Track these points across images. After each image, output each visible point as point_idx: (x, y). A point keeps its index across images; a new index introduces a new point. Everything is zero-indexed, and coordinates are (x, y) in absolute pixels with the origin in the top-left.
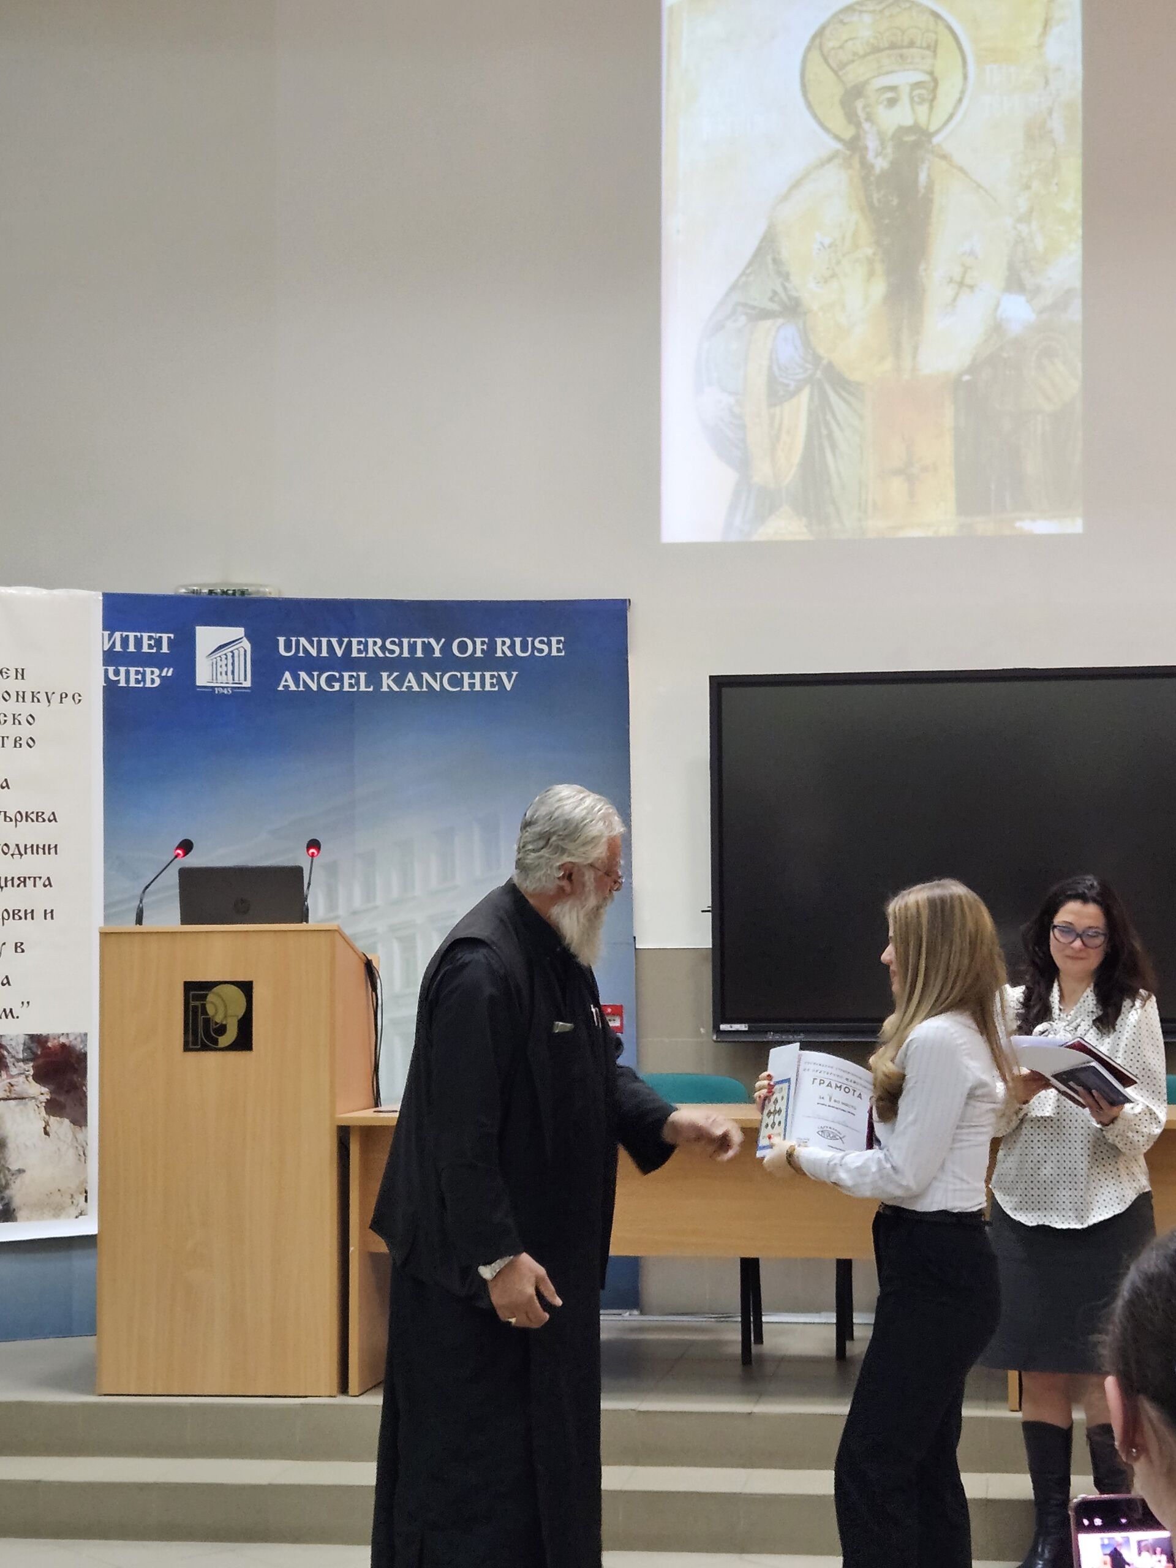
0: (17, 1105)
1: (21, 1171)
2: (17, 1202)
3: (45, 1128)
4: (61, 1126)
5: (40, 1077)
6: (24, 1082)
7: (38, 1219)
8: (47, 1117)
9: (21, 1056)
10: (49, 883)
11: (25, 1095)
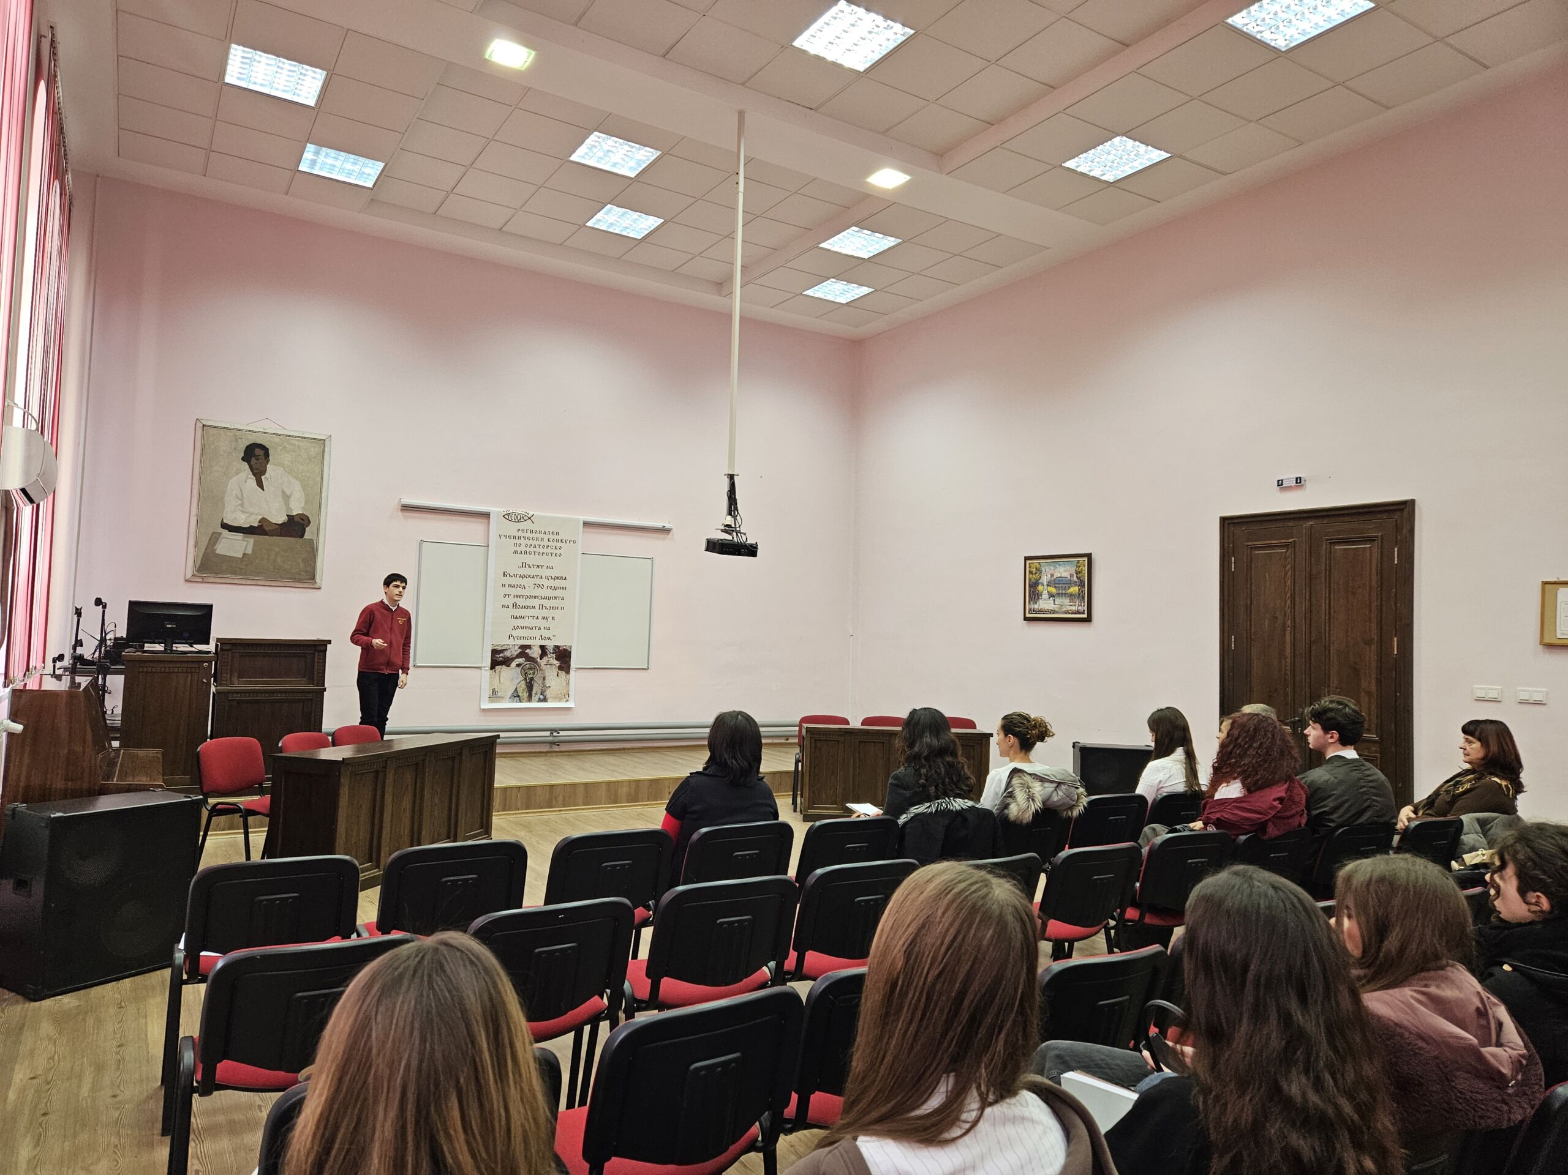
4: (562, 674)
5: (557, 659)
10: (563, 599)
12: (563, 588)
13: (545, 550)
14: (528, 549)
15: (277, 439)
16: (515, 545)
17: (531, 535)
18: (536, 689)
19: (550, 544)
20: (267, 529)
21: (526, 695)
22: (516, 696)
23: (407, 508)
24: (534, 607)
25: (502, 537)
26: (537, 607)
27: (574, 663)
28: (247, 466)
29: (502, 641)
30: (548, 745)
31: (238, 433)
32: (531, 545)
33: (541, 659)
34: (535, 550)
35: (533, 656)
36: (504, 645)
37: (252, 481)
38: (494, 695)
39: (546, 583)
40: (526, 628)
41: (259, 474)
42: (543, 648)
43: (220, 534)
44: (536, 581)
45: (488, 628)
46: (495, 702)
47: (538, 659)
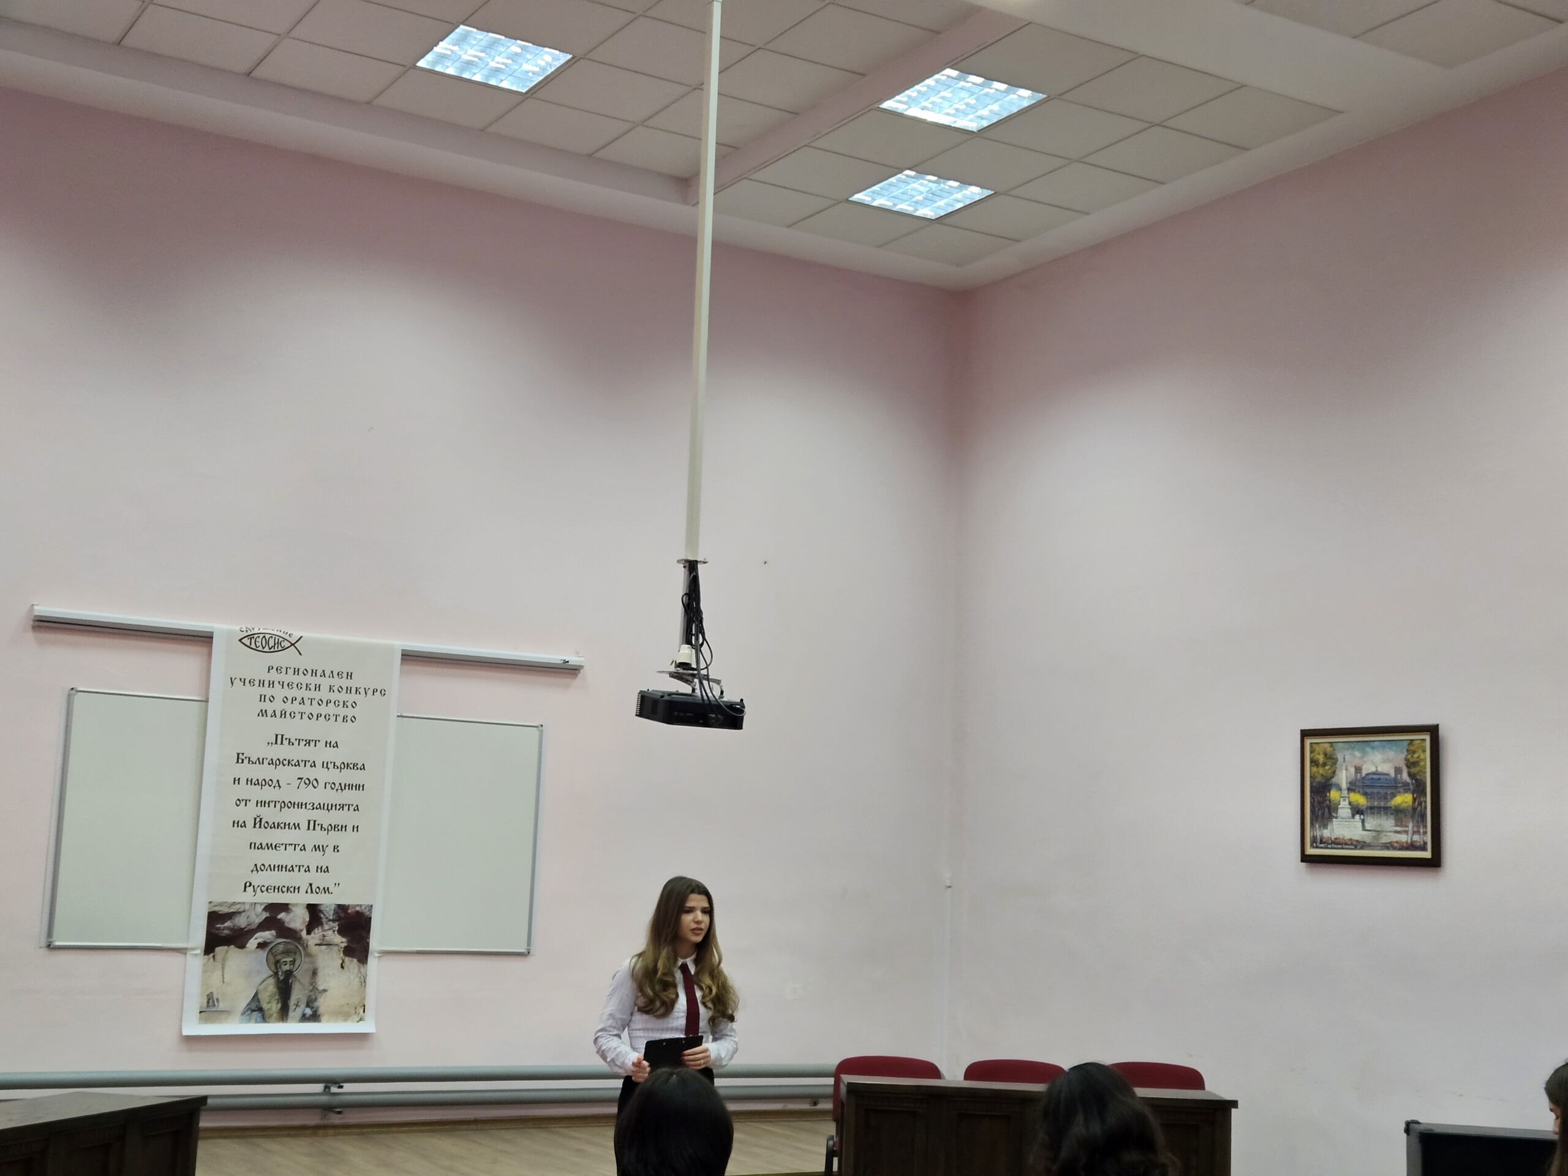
0: (326, 949)
1: (325, 991)
2: (321, 1010)
3: (342, 964)
4: (352, 963)
5: (341, 932)
6: (331, 935)
7: (334, 1022)
8: (344, 957)
9: (331, 918)
10: (357, 809)
11: (331, 943)
12: (358, 787)
13: (323, 710)
14: (289, 707)
16: (262, 698)
17: (296, 679)
18: (298, 994)
19: (334, 696)
21: (275, 1007)
22: (256, 1009)
23: (45, 624)
24: (297, 826)
25: (237, 682)
26: (304, 826)
27: (376, 942)
29: (231, 895)
30: (318, 1111)
32: (294, 699)
33: (309, 932)
34: (302, 708)
35: (292, 925)
36: (234, 904)
38: (211, 1008)
39: (325, 776)
40: (280, 868)
42: (313, 909)
44: (303, 772)
45: (201, 868)
46: (213, 1022)
47: (304, 933)
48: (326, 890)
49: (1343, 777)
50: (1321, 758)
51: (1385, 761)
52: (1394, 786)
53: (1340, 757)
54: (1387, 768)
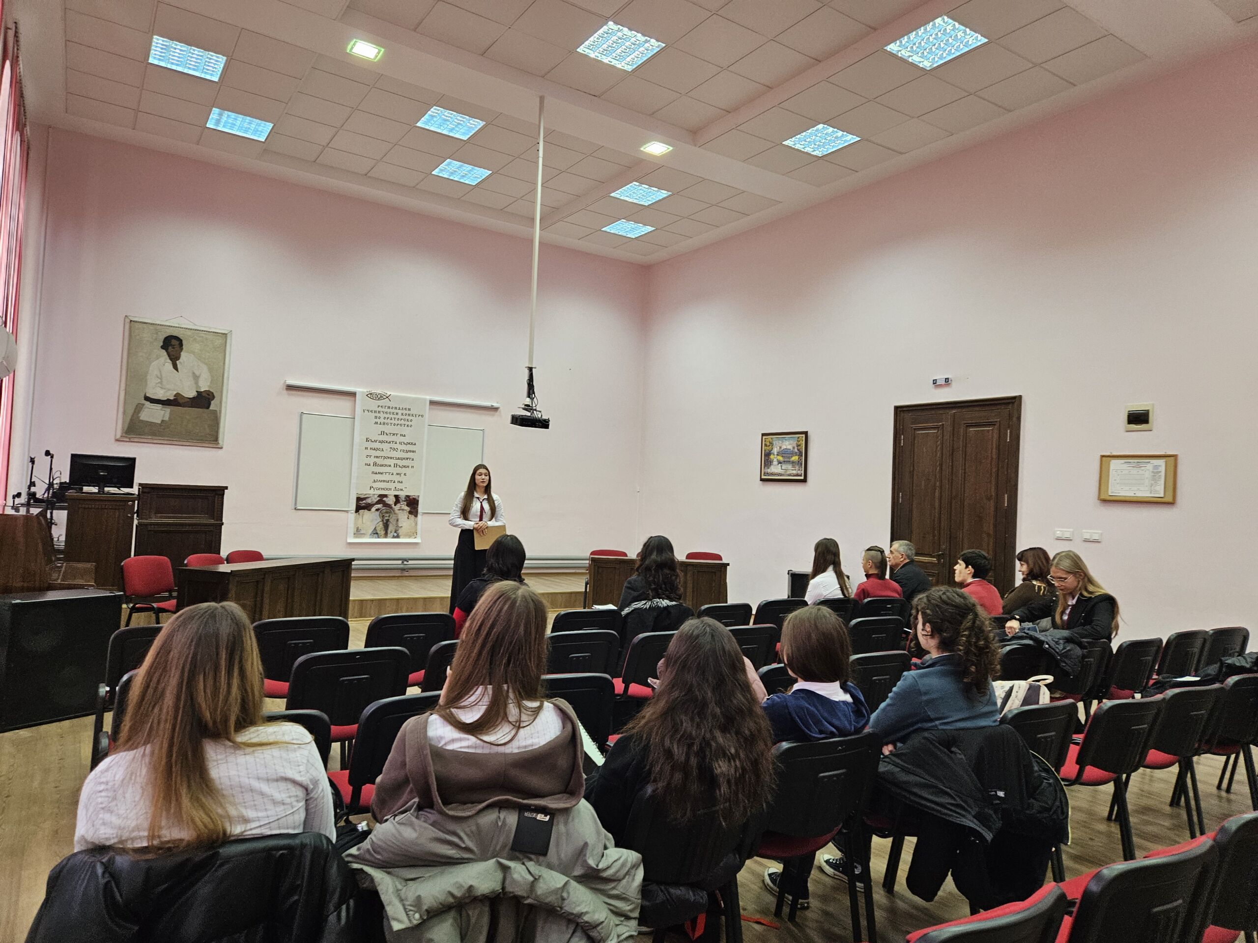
10: (413, 460)
12: (413, 452)
13: (399, 422)
14: (386, 421)
15: (189, 333)
16: (376, 417)
17: (389, 410)
18: (391, 528)
19: (403, 417)
20: (181, 401)
21: (383, 532)
22: (375, 533)
23: (290, 388)
24: (390, 466)
25: (366, 411)
26: (393, 466)
27: (421, 509)
28: (165, 353)
30: (399, 571)
31: (159, 327)
32: (388, 418)
33: (395, 505)
34: (391, 421)
35: (389, 503)
37: (169, 365)
38: (358, 532)
39: (400, 447)
40: (384, 481)
41: (174, 359)
42: (397, 497)
43: (143, 405)
44: (392, 445)
45: (354, 481)
46: (359, 538)
47: (393, 506)
48: (402, 490)
49: (775, 450)
50: (768, 444)
51: (790, 444)
52: (793, 454)
53: (774, 443)
54: (790, 447)
